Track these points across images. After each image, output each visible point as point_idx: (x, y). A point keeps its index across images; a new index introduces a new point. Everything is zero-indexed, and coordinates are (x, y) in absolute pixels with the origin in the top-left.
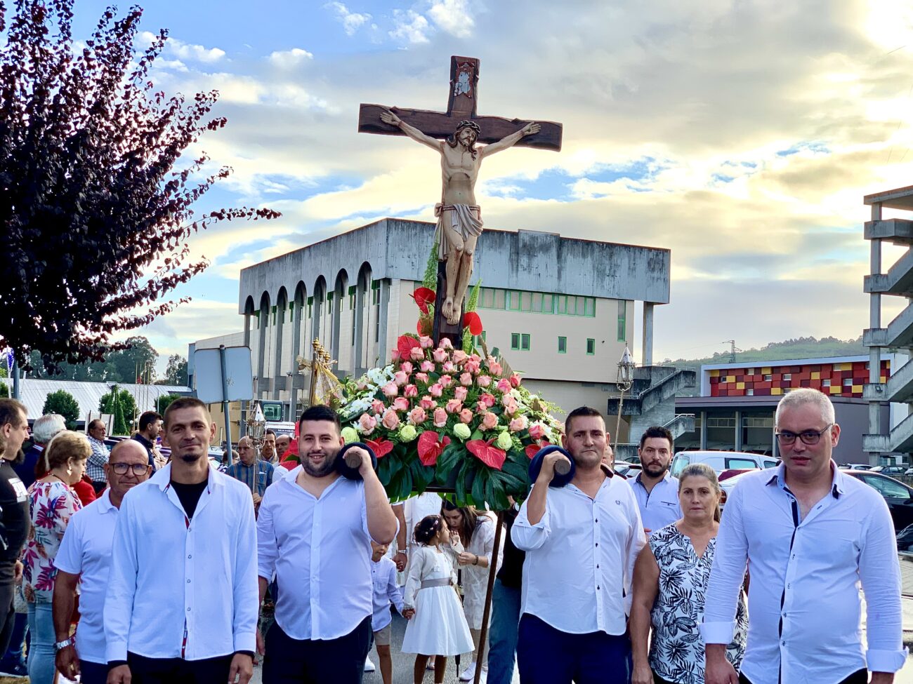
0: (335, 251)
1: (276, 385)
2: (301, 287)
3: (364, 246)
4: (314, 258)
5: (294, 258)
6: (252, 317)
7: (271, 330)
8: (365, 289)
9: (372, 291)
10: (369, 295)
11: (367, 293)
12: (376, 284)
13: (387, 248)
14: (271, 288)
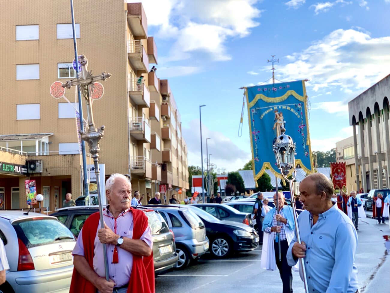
1: (371, 160)
2: (376, 105)
5: (371, 91)
14: (363, 109)
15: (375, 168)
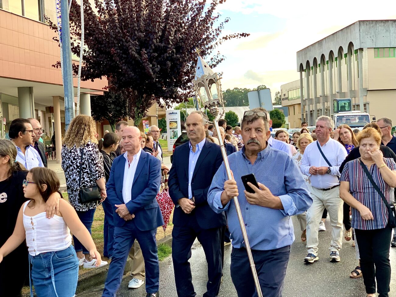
0: (337, 39)
1: (315, 101)
2: (323, 56)
3: (349, 34)
4: (328, 43)
5: (319, 44)
6: (303, 72)
7: (312, 77)
8: (352, 55)
9: (355, 55)
10: (353, 57)
11: (353, 56)
12: (356, 51)
13: (360, 34)
14: (310, 58)
15: (318, 108)
